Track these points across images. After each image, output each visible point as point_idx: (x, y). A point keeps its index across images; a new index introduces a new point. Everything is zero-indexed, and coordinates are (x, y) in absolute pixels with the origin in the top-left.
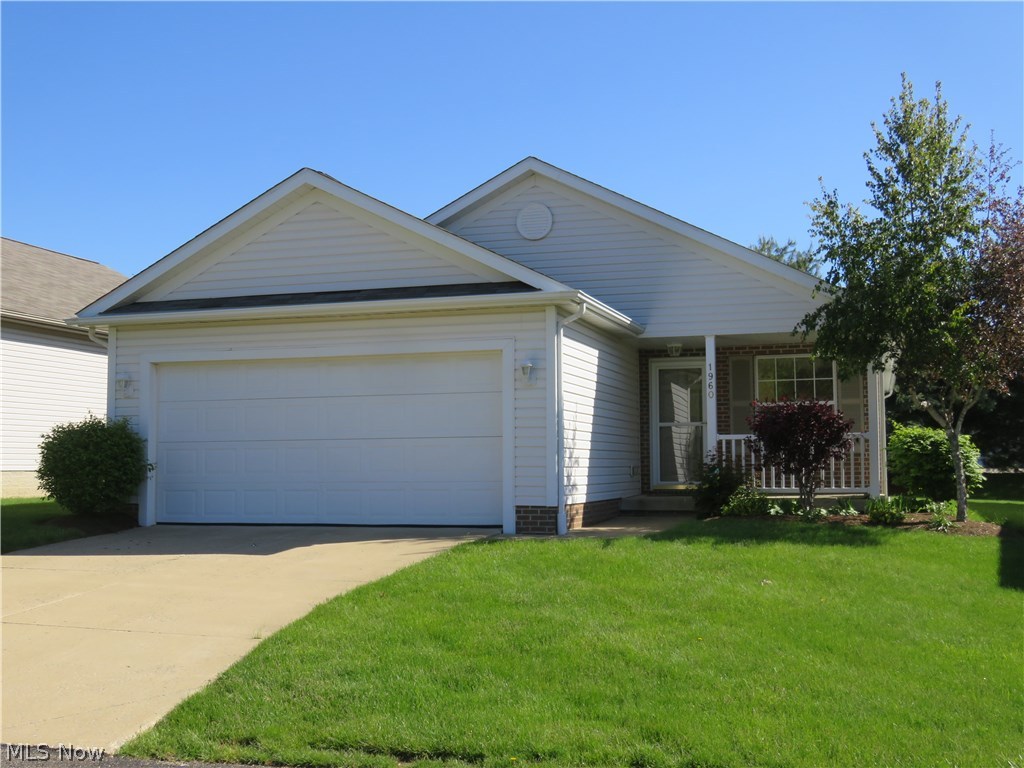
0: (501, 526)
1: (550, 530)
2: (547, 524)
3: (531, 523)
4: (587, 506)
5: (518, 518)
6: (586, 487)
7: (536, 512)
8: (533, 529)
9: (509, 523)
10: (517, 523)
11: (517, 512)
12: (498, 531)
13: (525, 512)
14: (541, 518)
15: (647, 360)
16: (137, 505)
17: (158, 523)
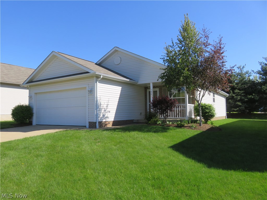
0: (86, 126)
1: (95, 127)
2: (94, 126)
3: (91, 126)
4: (114, 122)
5: (89, 124)
6: (114, 117)
7: (92, 123)
8: (92, 127)
9: (87, 125)
10: (89, 126)
11: (89, 123)
12: (85, 127)
13: (90, 123)
14: (93, 124)
15: (146, 89)
16: (32, 121)
17: (36, 125)
